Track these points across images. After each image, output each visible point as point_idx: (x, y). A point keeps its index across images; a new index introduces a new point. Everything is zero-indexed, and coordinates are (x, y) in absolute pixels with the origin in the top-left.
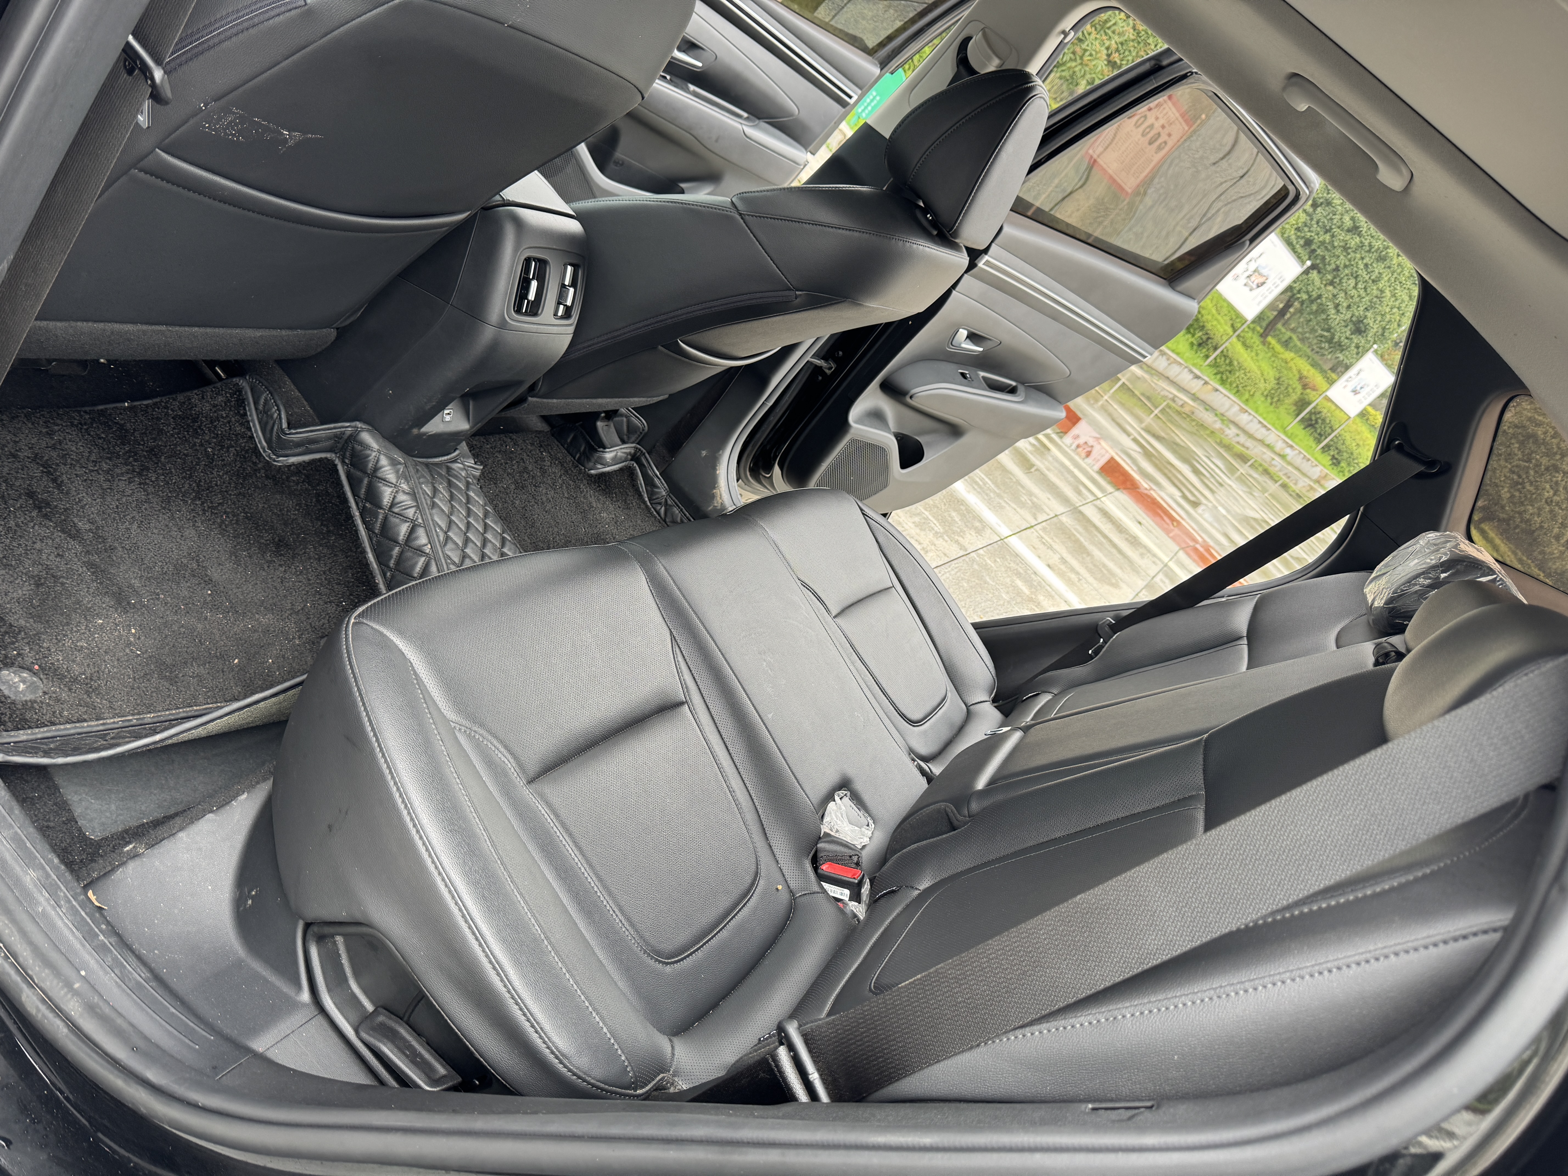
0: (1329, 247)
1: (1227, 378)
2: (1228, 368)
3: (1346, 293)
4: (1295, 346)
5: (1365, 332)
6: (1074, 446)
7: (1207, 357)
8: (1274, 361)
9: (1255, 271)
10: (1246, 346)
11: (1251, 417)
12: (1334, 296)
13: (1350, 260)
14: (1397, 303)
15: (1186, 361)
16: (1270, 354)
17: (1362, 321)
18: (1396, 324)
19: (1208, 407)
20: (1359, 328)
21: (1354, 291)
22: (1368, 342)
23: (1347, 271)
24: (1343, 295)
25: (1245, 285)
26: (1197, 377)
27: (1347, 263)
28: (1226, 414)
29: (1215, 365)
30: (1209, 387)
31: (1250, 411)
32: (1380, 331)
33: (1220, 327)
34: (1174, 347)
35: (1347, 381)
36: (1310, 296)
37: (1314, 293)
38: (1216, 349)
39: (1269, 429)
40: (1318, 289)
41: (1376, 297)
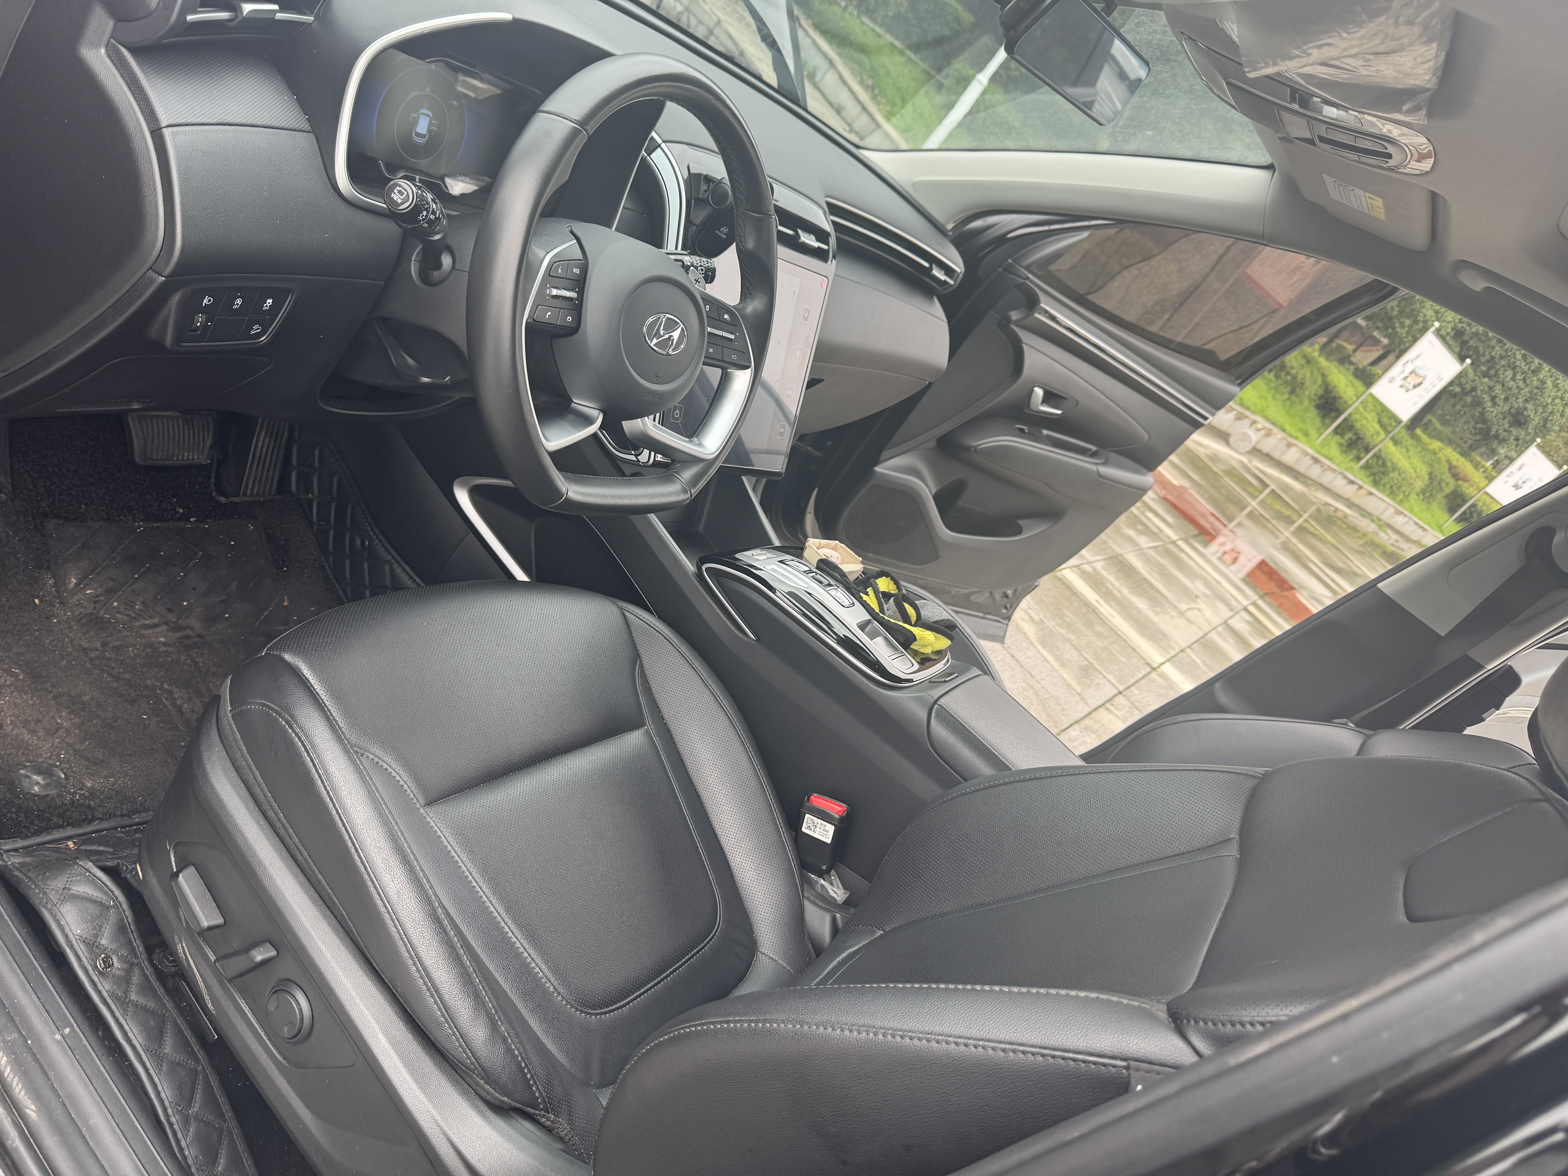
0: (1483, 338)
1: (1381, 479)
2: (1381, 469)
3: (1503, 385)
4: (1435, 429)
5: (1525, 424)
6: (1219, 554)
7: (1359, 459)
8: (1424, 456)
9: (1411, 373)
10: (1396, 442)
11: (1407, 519)
12: (1490, 388)
13: (1506, 351)
14: (1560, 394)
15: (1338, 465)
16: (1419, 449)
17: (1522, 414)
18: (1558, 414)
19: (1365, 513)
20: (1518, 419)
21: (1512, 382)
22: (1527, 434)
23: (1503, 363)
24: (1499, 387)
25: (1401, 386)
26: (1351, 482)
27: (1504, 354)
28: (1381, 517)
29: (1366, 467)
30: (1364, 491)
31: (1406, 512)
32: (1542, 423)
33: (1369, 426)
34: (1327, 453)
35: (1508, 476)
36: (1463, 389)
37: (1468, 386)
38: (1367, 450)
39: (1425, 530)
40: (1473, 381)
41: (1537, 388)
